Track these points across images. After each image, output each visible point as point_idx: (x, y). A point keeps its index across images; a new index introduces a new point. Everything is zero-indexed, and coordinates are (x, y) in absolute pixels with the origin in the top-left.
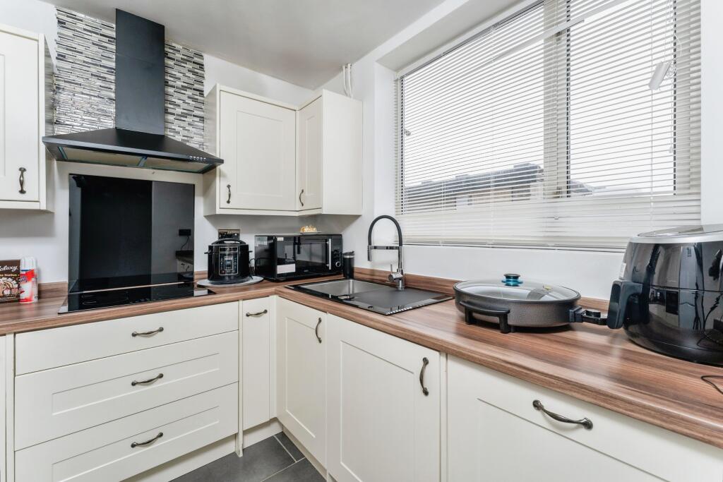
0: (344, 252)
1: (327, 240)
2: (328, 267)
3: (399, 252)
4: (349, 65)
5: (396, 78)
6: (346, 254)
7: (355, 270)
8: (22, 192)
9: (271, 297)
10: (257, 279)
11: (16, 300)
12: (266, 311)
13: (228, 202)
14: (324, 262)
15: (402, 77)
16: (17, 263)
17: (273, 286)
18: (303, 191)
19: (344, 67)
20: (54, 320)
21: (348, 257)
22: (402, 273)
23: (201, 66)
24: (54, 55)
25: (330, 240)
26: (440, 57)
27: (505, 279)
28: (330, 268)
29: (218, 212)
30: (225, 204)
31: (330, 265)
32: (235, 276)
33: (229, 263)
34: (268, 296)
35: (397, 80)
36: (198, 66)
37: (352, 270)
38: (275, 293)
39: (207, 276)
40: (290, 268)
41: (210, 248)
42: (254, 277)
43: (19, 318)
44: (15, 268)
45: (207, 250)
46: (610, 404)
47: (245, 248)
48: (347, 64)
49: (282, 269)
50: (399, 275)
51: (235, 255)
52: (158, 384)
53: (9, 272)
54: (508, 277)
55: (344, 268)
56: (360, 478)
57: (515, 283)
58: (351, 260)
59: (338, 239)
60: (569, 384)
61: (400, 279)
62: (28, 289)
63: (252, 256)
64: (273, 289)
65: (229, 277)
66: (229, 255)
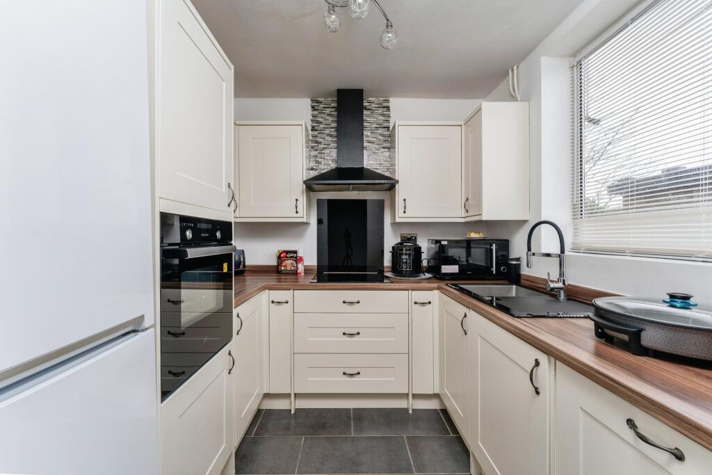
0: (511, 257)
1: (491, 245)
2: (493, 271)
3: (560, 261)
4: (515, 68)
5: (572, 65)
6: (513, 260)
7: (522, 277)
8: (297, 212)
9: (434, 291)
10: (428, 275)
11: (295, 273)
12: (430, 303)
13: (405, 212)
14: (489, 266)
15: (580, 61)
16: (295, 252)
17: (436, 283)
18: (467, 200)
19: (510, 71)
20: (307, 285)
21: (514, 263)
22: (564, 284)
23: (388, 108)
24: (310, 128)
25: (494, 245)
26: (626, 26)
27: (667, 298)
28: (494, 273)
29: (398, 220)
30: (402, 214)
31: (494, 269)
32: (410, 272)
33: (404, 260)
34: (432, 290)
35: (573, 67)
36: (385, 109)
37: (519, 275)
38: (438, 289)
39: (391, 270)
40: (454, 269)
41: (393, 248)
42: (426, 274)
43: (297, 282)
44: (295, 255)
45: (391, 250)
46: (694, 434)
47: (418, 250)
48: (513, 67)
49: (446, 269)
50: (560, 285)
51: (410, 255)
52: (356, 338)
53: (293, 257)
54: (672, 296)
55: (510, 273)
56: (499, 471)
57: (682, 304)
58: (518, 267)
59: (504, 245)
60: (654, 405)
61: (561, 289)
62: (301, 268)
63: (424, 256)
64: (436, 285)
65: (406, 271)
66: (406, 254)
